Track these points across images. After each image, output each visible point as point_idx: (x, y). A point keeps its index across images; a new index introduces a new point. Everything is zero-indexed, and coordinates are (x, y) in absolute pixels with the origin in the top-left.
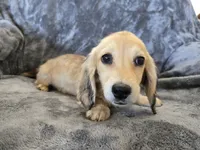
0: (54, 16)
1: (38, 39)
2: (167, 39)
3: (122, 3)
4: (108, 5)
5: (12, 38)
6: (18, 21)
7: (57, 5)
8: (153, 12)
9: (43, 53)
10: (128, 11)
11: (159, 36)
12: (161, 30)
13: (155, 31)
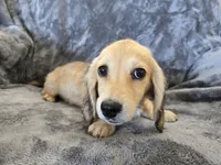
0: (65, 20)
1: (48, 46)
2: (191, 43)
3: (140, 4)
4: (124, 7)
5: (21, 45)
6: (29, 26)
7: (69, 8)
8: (175, 13)
9: (53, 60)
10: (146, 13)
11: (182, 40)
12: (184, 34)
13: (177, 35)
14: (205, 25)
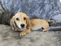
1: (9, 13)
2: (51, 13)
3: (36, 1)
4: (31, 1)
6: (3, 7)
7: (15, 2)
8: (46, 4)
9: (10, 17)
10: (38, 3)
11: (48, 12)
12: (48, 10)
13: (46, 10)
14: (55, 7)
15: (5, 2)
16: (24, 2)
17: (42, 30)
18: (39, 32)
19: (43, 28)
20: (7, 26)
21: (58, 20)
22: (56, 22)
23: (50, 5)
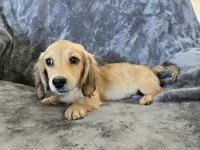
0: (45, 18)
2: (163, 44)
3: (117, 5)
4: (102, 7)
8: (150, 15)
10: (122, 14)
11: (156, 41)
12: (157, 35)
13: (151, 35)
14: (177, 27)
15: (15, 8)
16: (77, 10)
17: (138, 99)
18: (128, 105)
19: (140, 94)
20: (22, 88)
21: (189, 67)
22: (183, 73)
23: (162, 21)
